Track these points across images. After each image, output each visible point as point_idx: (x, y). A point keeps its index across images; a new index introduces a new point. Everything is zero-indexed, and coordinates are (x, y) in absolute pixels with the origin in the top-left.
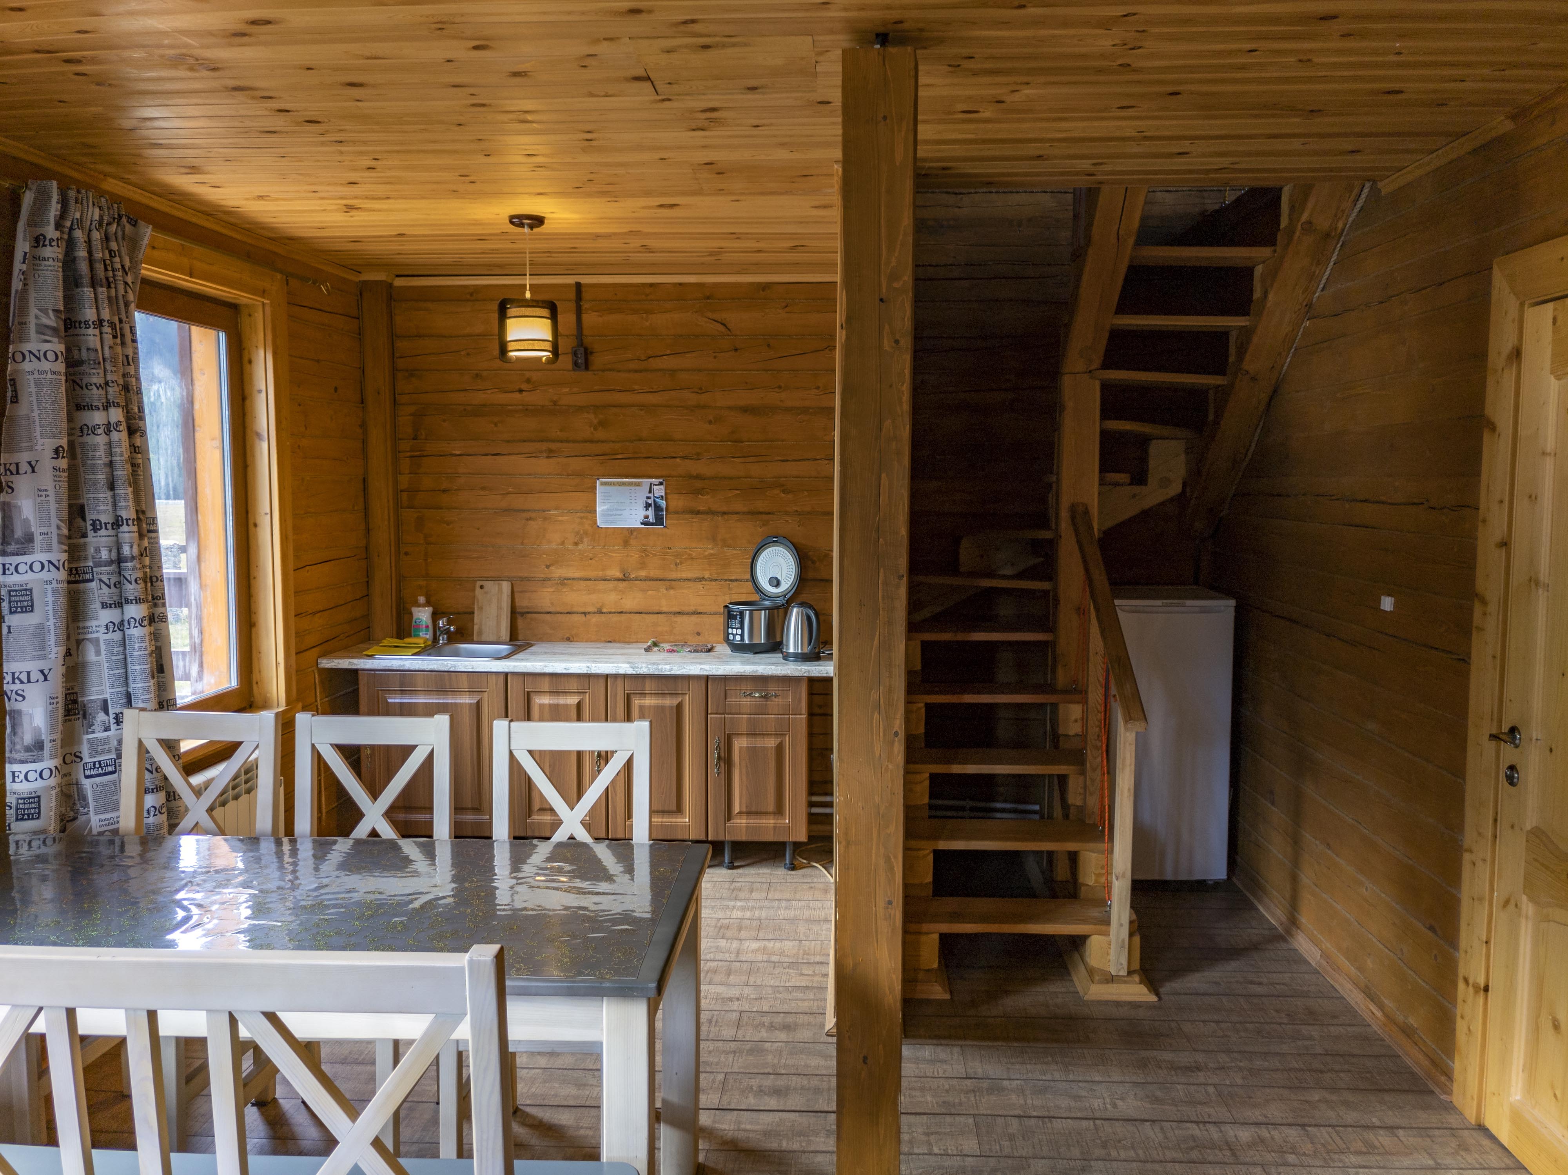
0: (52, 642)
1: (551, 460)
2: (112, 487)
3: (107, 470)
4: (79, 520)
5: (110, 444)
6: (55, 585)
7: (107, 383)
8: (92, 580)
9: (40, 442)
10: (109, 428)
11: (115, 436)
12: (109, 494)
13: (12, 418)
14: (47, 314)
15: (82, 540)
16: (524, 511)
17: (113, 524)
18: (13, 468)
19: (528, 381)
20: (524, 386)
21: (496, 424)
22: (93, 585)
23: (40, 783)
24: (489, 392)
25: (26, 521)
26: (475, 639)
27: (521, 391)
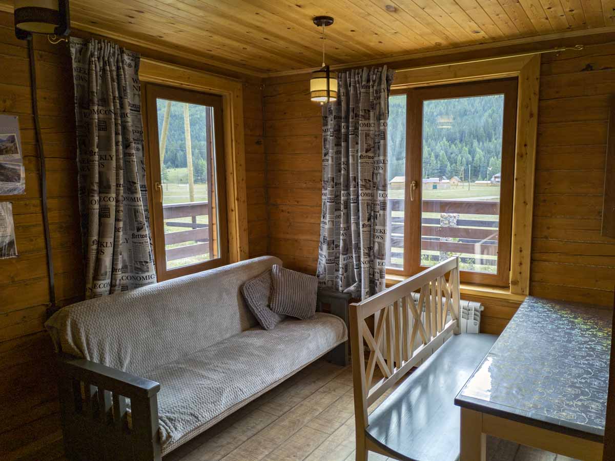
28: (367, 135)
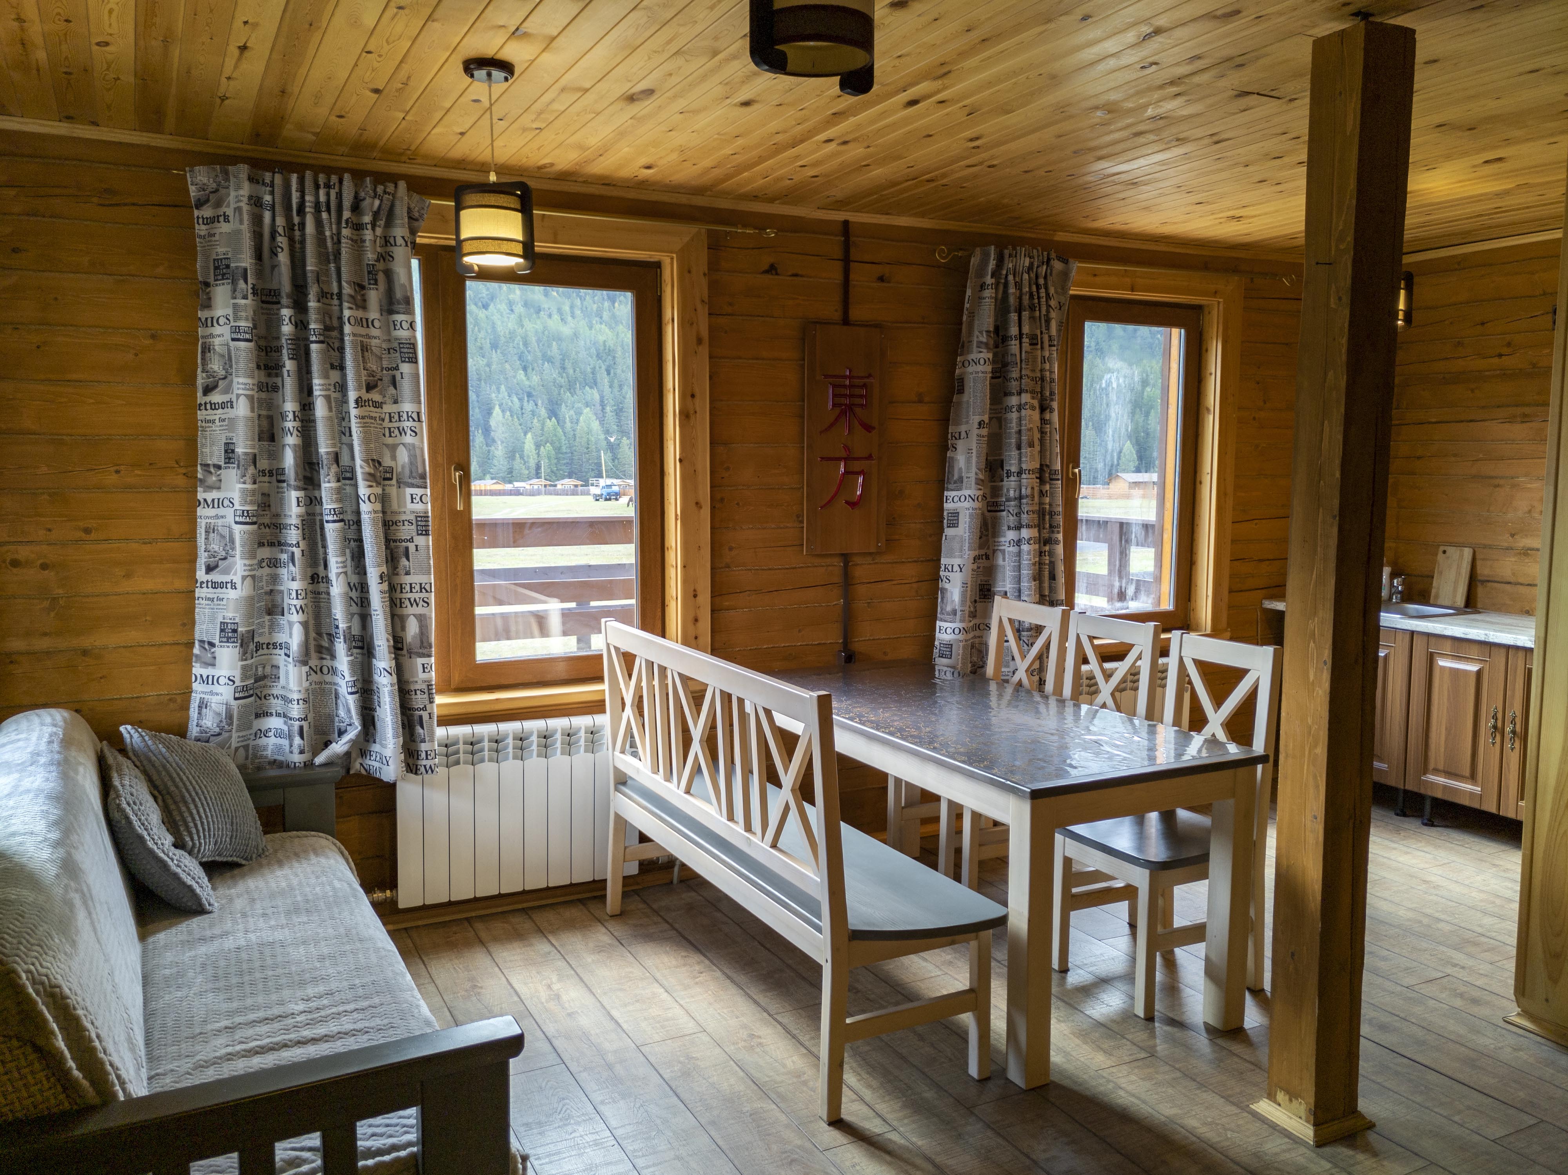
0: (966, 548)
1: (1525, 425)
2: (1019, 448)
3: (1017, 436)
4: (1000, 470)
5: (1020, 419)
6: (971, 511)
7: (1021, 377)
8: (1004, 511)
9: (972, 417)
10: (1020, 408)
11: (1023, 412)
12: (1018, 452)
13: (959, 403)
14: (982, 334)
15: (1001, 484)
16: (1492, 477)
17: (1018, 473)
18: (957, 436)
19: (1509, 345)
20: (1505, 351)
21: (1472, 391)
22: (1004, 513)
23: (952, 637)
24: (1469, 358)
25: (961, 469)
26: (1432, 602)
27: (1500, 356)
28: (364, 349)
